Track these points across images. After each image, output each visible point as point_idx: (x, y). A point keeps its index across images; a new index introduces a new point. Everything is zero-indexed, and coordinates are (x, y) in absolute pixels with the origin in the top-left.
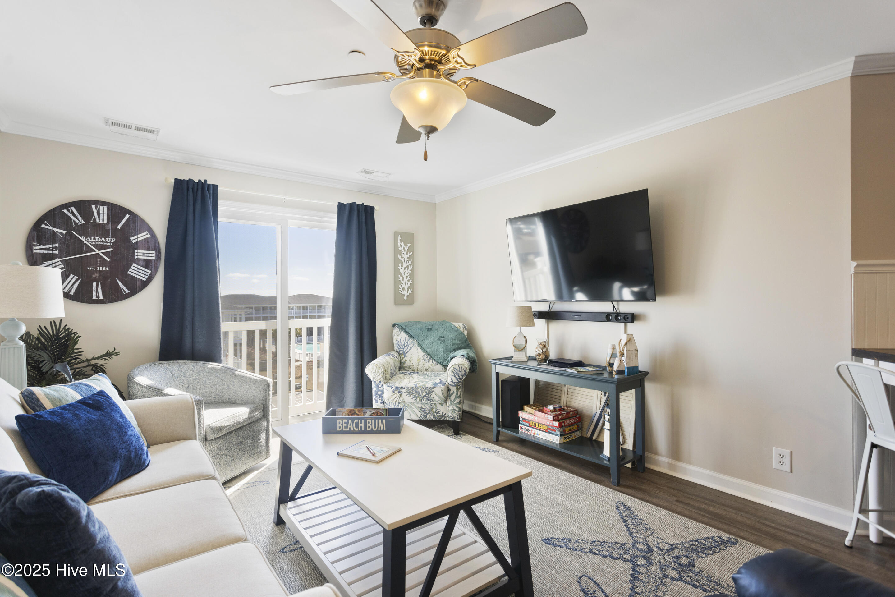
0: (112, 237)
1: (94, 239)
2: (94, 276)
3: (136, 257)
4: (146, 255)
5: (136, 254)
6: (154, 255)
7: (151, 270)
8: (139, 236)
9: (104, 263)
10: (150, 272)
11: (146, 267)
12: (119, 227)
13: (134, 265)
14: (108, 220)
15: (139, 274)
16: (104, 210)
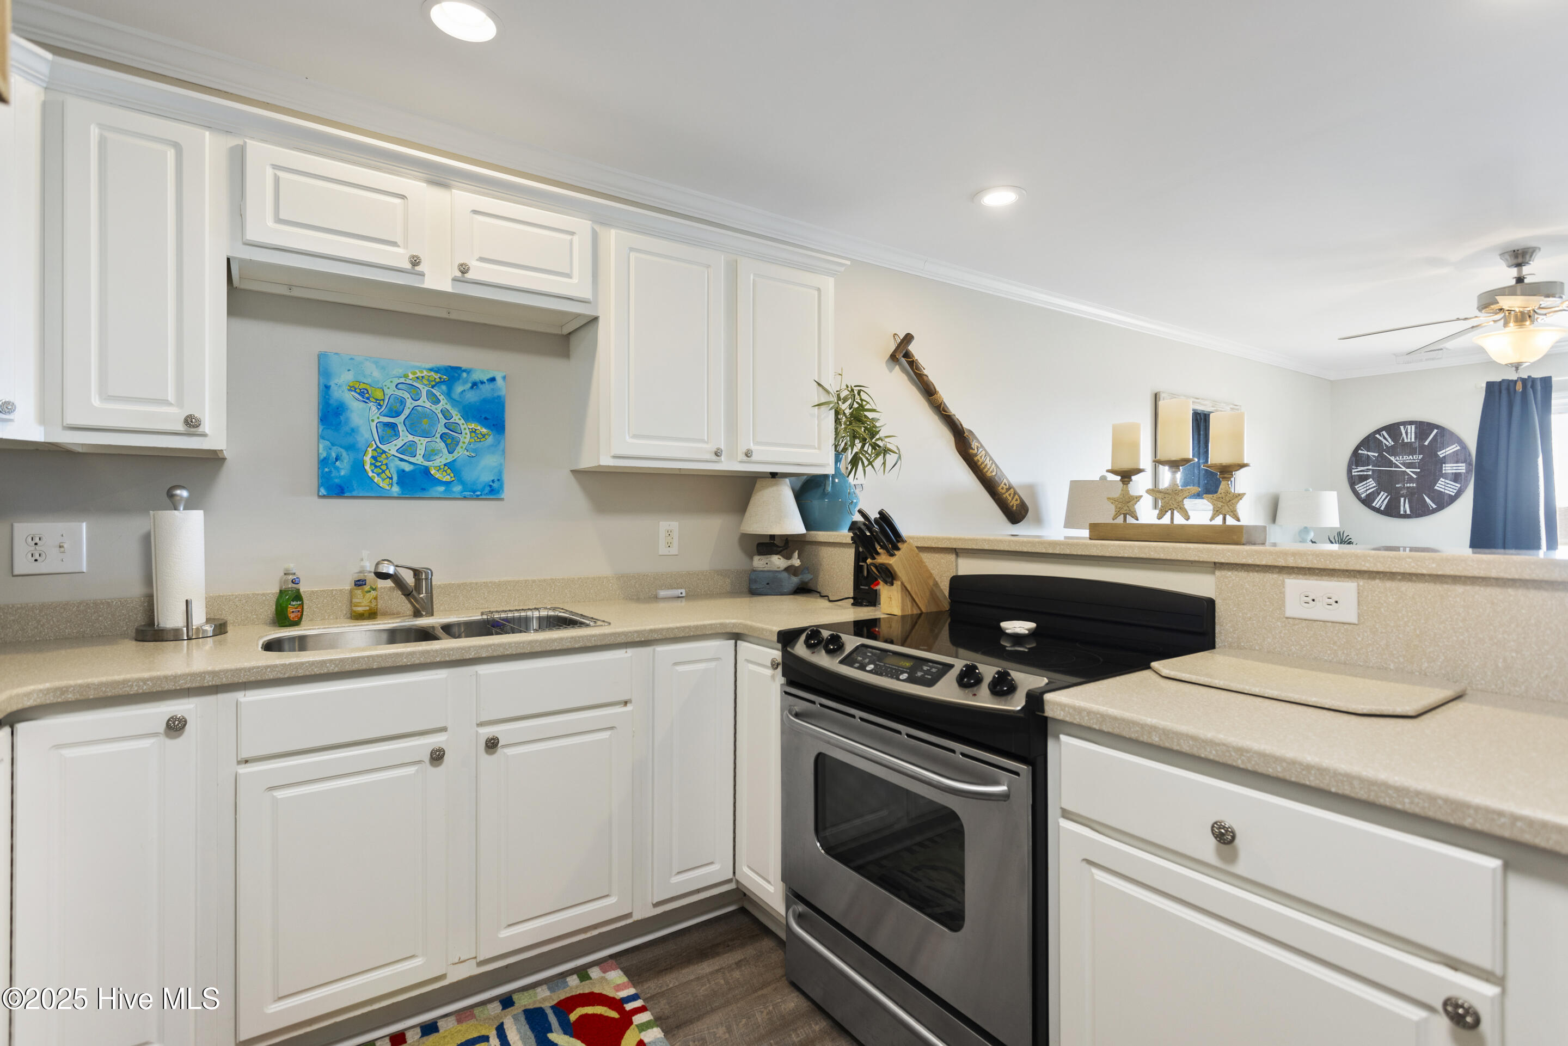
0: (1419, 454)
1: (1403, 458)
2: (1402, 492)
3: (1444, 472)
4: (1454, 468)
5: (1444, 468)
6: (1464, 468)
7: (1460, 484)
8: (1447, 449)
9: (1411, 480)
10: (1459, 486)
11: (1455, 481)
12: (1426, 443)
13: (1442, 479)
14: (1416, 438)
15: (1446, 488)
16: (1412, 429)
